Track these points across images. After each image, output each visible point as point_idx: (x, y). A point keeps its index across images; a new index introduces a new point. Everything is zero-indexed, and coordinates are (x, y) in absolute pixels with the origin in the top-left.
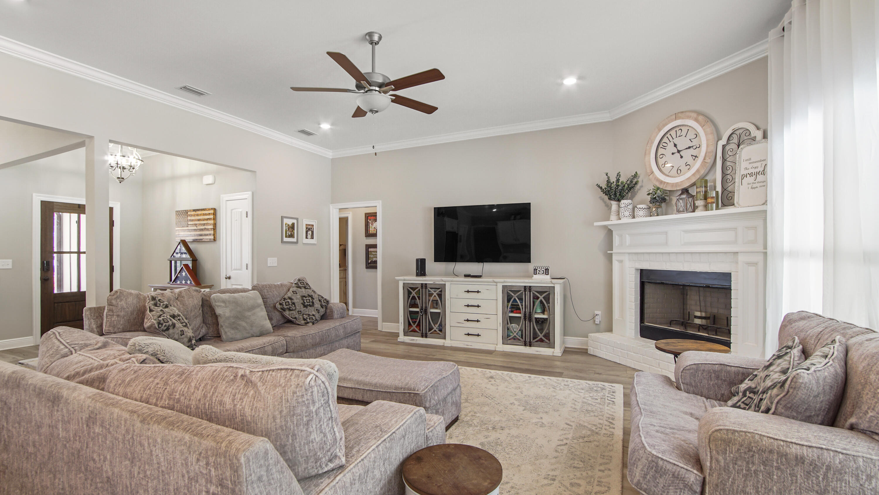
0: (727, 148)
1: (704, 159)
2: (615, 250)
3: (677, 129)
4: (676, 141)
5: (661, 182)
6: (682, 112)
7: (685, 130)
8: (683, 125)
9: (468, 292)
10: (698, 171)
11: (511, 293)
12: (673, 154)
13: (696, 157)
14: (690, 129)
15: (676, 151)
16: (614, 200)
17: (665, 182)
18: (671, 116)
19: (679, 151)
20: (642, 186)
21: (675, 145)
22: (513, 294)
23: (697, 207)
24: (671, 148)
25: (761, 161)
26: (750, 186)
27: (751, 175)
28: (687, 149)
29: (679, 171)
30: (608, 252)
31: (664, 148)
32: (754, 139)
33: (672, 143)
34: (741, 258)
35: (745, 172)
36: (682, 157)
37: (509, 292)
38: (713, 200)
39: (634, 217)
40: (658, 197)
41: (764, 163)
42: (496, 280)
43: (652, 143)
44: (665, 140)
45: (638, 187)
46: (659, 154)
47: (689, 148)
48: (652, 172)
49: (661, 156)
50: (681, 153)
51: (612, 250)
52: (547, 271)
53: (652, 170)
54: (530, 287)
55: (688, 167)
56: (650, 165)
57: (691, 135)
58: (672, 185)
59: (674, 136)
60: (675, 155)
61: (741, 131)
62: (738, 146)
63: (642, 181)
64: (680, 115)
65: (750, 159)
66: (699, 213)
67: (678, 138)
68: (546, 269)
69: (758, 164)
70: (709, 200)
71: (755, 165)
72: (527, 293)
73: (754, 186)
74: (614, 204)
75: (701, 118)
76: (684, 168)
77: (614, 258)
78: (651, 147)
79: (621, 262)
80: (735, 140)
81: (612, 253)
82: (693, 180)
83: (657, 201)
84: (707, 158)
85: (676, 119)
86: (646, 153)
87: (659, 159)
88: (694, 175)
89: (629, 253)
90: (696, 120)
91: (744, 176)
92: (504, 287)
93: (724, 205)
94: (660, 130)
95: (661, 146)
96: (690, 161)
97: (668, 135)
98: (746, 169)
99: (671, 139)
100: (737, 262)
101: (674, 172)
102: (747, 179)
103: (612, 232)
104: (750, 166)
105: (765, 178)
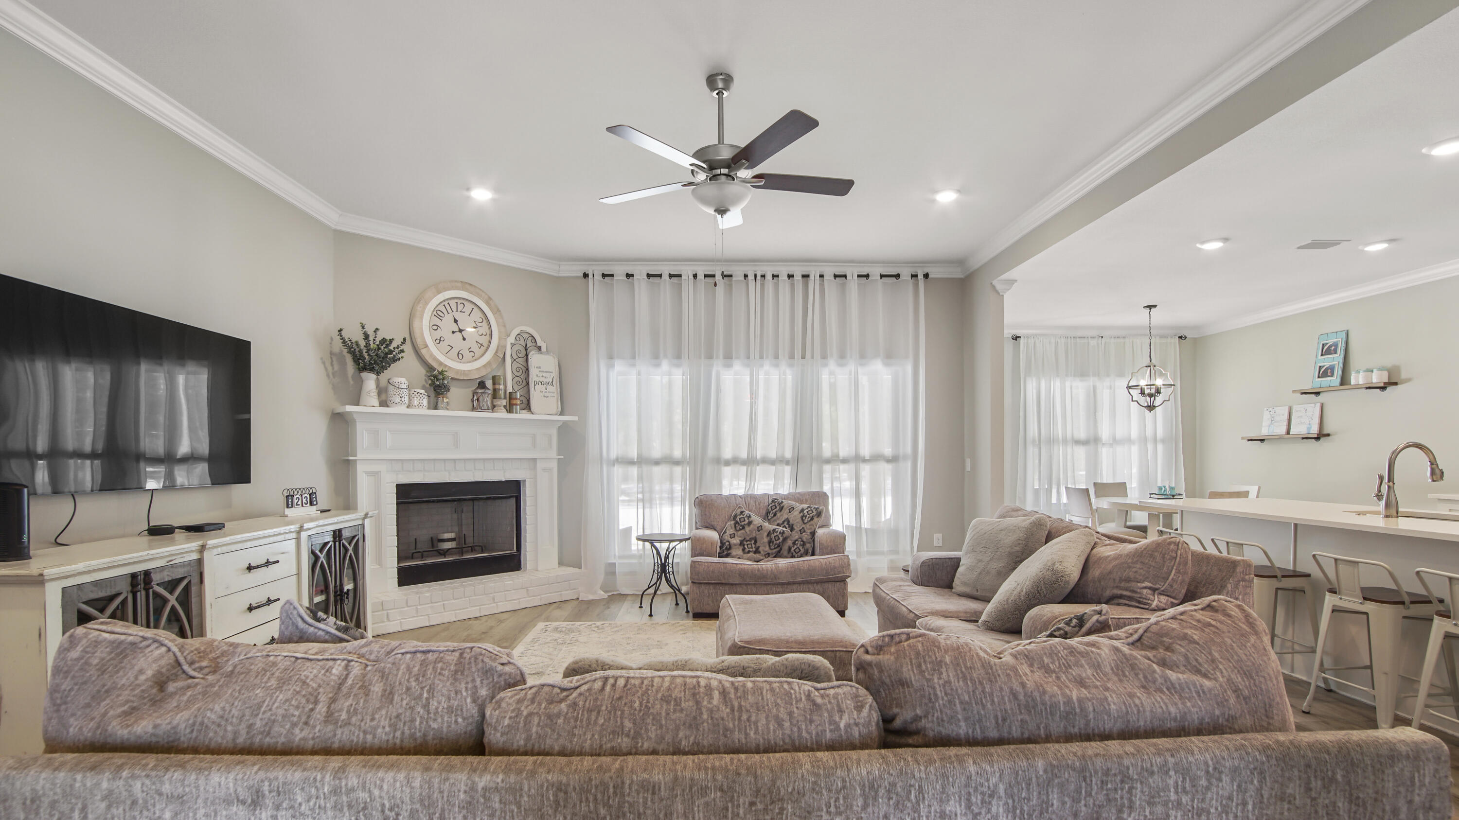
0: (516, 348)
1: (496, 352)
2: (359, 456)
3: (459, 302)
4: (458, 316)
5: (440, 364)
7: (469, 307)
8: (468, 301)
10: (489, 363)
12: (453, 332)
13: (483, 345)
14: (476, 309)
15: (457, 329)
16: (371, 371)
17: (444, 365)
18: (458, 282)
19: (460, 331)
21: (456, 321)
23: (498, 407)
24: (447, 324)
25: (550, 372)
26: (543, 394)
27: (543, 383)
29: (462, 357)
30: (347, 458)
31: (439, 317)
32: (540, 348)
33: (451, 315)
34: (539, 464)
35: (537, 379)
36: (464, 339)
39: (411, 407)
40: (439, 382)
41: (552, 375)
43: (427, 303)
44: (442, 308)
46: (433, 324)
48: (426, 346)
49: (437, 328)
50: (463, 333)
51: (356, 456)
53: (427, 342)
55: (474, 355)
56: (422, 334)
57: (476, 317)
58: (458, 372)
59: (454, 309)
60: (457, 333)
61: (527, 335)
62: (526, 350)
63: (401, 352)
64: (468, 287)
65: (540, 368)
66: (501, 414)
67: (459, 313)
68: (311, 495)
69: (548, 375)
71: (545, 374)
73: (546, 394)
74: (369, 381)
76: (468, 356)
77: (358, 466)
78: (424, 308)
79: (374, 474)
80: (523, 342)
81: (355, 461)
82: (486, 373)
83: (438, 389)
86: (416, 316)
87: (433, 330)
88: (485, 367)
89: (391, 460)
90: (488, 304)
91: (536, 383)
93: (521, 409)
94: (439, 292)
95: (437, 313)
96: (475, 348)
97: (446, 303)
98: (537, 376)
99: (450, 311)
100: (535, 468)
101: (454, 352)
102: (539, 387)
103: (354, 421)
104: (540, 374)
105: (554, 389)
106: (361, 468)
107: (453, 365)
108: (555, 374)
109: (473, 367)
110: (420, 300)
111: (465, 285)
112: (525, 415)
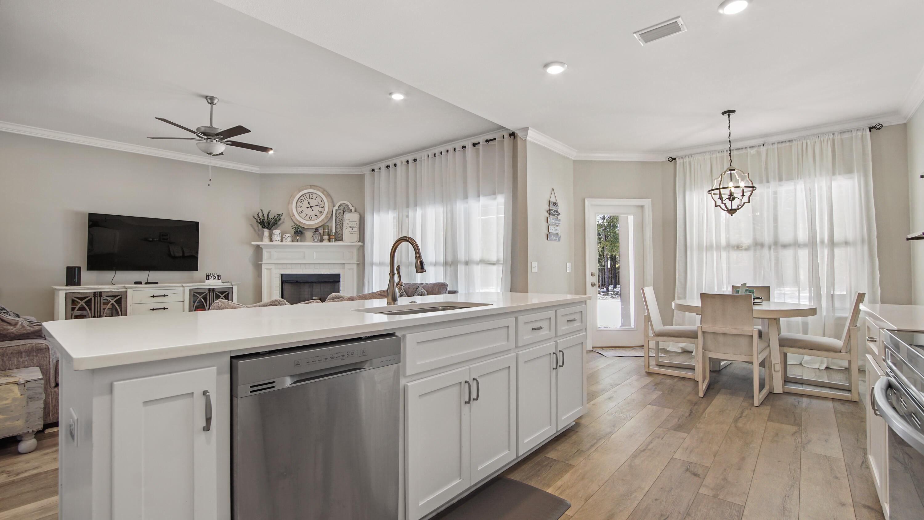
0: (338, 212)
1: (327, 215)
2: (264, 262)
3: (310, 194)
4: (309, 200)
5: (300, 222)
6: (314, 186)
7: (315, 196)
8: (314, 193)
9: (153, 296)
10: (323, 220)
11: (197, 295)
13: (321, 212)
14: (318, 196)
15: (309, 206)
16: (267, 228)
17: (302, 223)
18: (308, 186)
19: (311, 207)
20: (283, 222)
21: (309, 203)
22: (198, 296)
23: (324, 240)
24: (305, 204)
25: (355, 221)
26: (350, 232)
27: (350, 227)
28: (316, 206)
29: (311, 218)
30: (259, 263)
31: (301, 202)
32: (351, 210)
33: (306, 201)
34: (346, 266)
35: (348, 225)
36: (313, 210)
37: (195, 294)
38: (334, 237)
39: (282, 241)
40: (299, 231)
41: (356, 223)
42: (184, 285)
43: (294, 198)
44: (302, 198)
45: (281, 222)
46: (298, 206)
47: (317, 205)
48: (294, 215)
49: (299, 207)
50: (312, 208)
51: (262, 262)
52: (219, 277)
53: (293, 213)
54: (213, 289)
55: (316, 217)
56: (292, 211)
57: (319, 199)
58: (308, 225)
59: (308, 198)
60: (308, 208)
61: (345, 205)
62: (344, 212)
63: (284, 219)
64: (313, 187)
65: (350, 220)
66: (326, 243)
67: (311, 199)
68: (218, 276)
69: (353, 223)
70: (331, 237)
72: (211, 293)
73: (352, 232)
74: (266, 232)
75: (325, 192)
76: (314, 217)
77: (263, 267)
78: (293, 200)
79: (269, 269)
80: (342, 209)
81: (262, 264)
82: (320, 225)
83: (299, 233)
84: (328, 214)
85: (311, 188)
86: (289, 203)
87: (297, 208)
88: (321, 222)
89: (275, 264)
90: (323, 193)
91: (347, 227)
92: (190, 290)
93: (336, 240)
94: (300, 191)
95: (299, 201)
96: (318, 214)
97: (304, 196)
98: (348, 224)
99: (306, 199)
100: (344, 268)
101: (308, 217)
102: (349, 229)
103: (262, 249)
104: (350, 223)
105: (356, 230)
106: (264, 267)
107: (306, 223)
108: (358, 222)
109: (315, 223)
110: (292, 196)
111: (312, 187)
112: (340, 243)
